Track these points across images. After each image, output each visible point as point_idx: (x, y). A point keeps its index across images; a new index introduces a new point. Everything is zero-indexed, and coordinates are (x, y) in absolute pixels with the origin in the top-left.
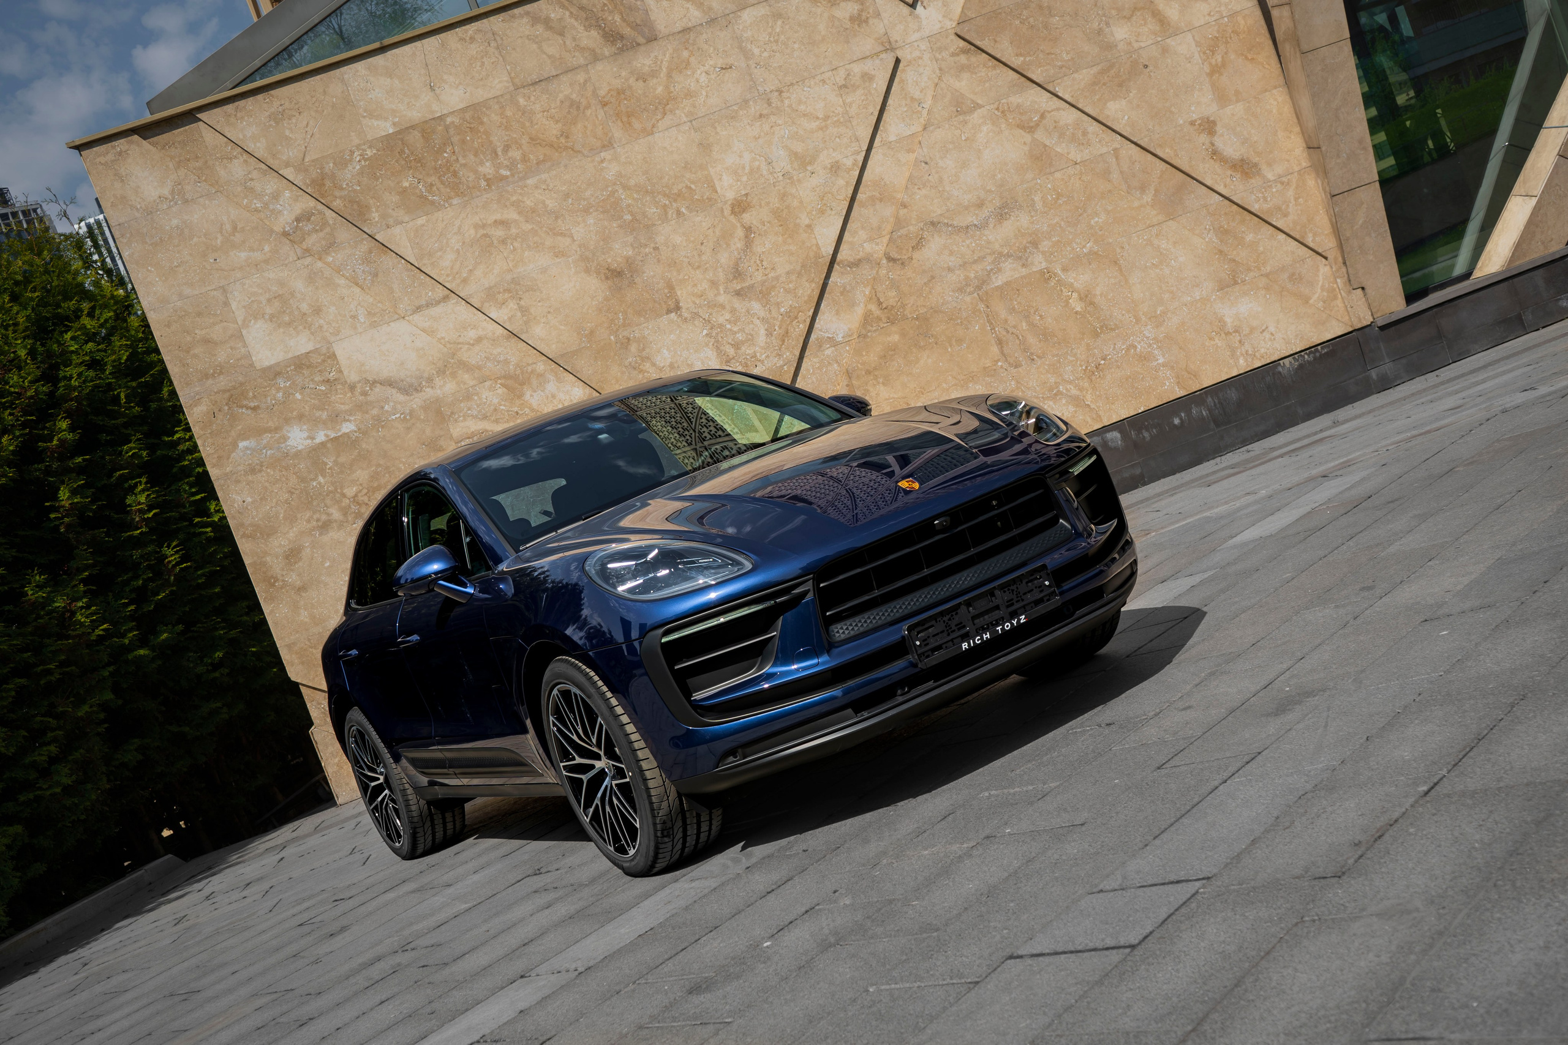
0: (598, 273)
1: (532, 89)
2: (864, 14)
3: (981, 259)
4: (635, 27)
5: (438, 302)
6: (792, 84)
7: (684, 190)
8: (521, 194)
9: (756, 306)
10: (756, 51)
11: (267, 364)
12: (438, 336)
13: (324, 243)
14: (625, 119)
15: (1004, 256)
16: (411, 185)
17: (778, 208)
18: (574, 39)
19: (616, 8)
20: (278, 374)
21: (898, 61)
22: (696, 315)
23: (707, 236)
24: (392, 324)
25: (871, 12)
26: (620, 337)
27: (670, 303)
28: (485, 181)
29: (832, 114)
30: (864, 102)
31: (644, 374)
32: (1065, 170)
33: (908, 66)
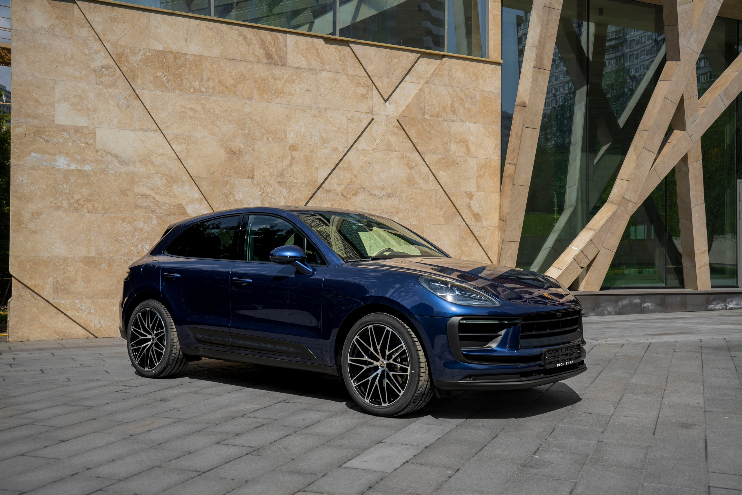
0: (226, 149)
1: (228, 61)
2: (367, 96)
4: (279, 57)
5: (151, 131)
6: (331, 109)
7: (274, 131)
8: (206, 101)
9: (284, 191)
10: (322, 90)
11: (61, 123)
12: (146, 145)
14: (261, 91)
16: (160, 76)
17: (308, 155)
18: (253, 50)
19: (275, 45)
20: (64, 130)
21: (373, 119)
22: (259, 184)
23: (276, 154)
24: (127, 131)
25: (370, 96)
26: (224, 180)
27: (250, 175)
28: (194, 89)
29: (342, 128)
30: (355, 129)
31: (228, 199)
32: (417, 189)
33: (376, 123)
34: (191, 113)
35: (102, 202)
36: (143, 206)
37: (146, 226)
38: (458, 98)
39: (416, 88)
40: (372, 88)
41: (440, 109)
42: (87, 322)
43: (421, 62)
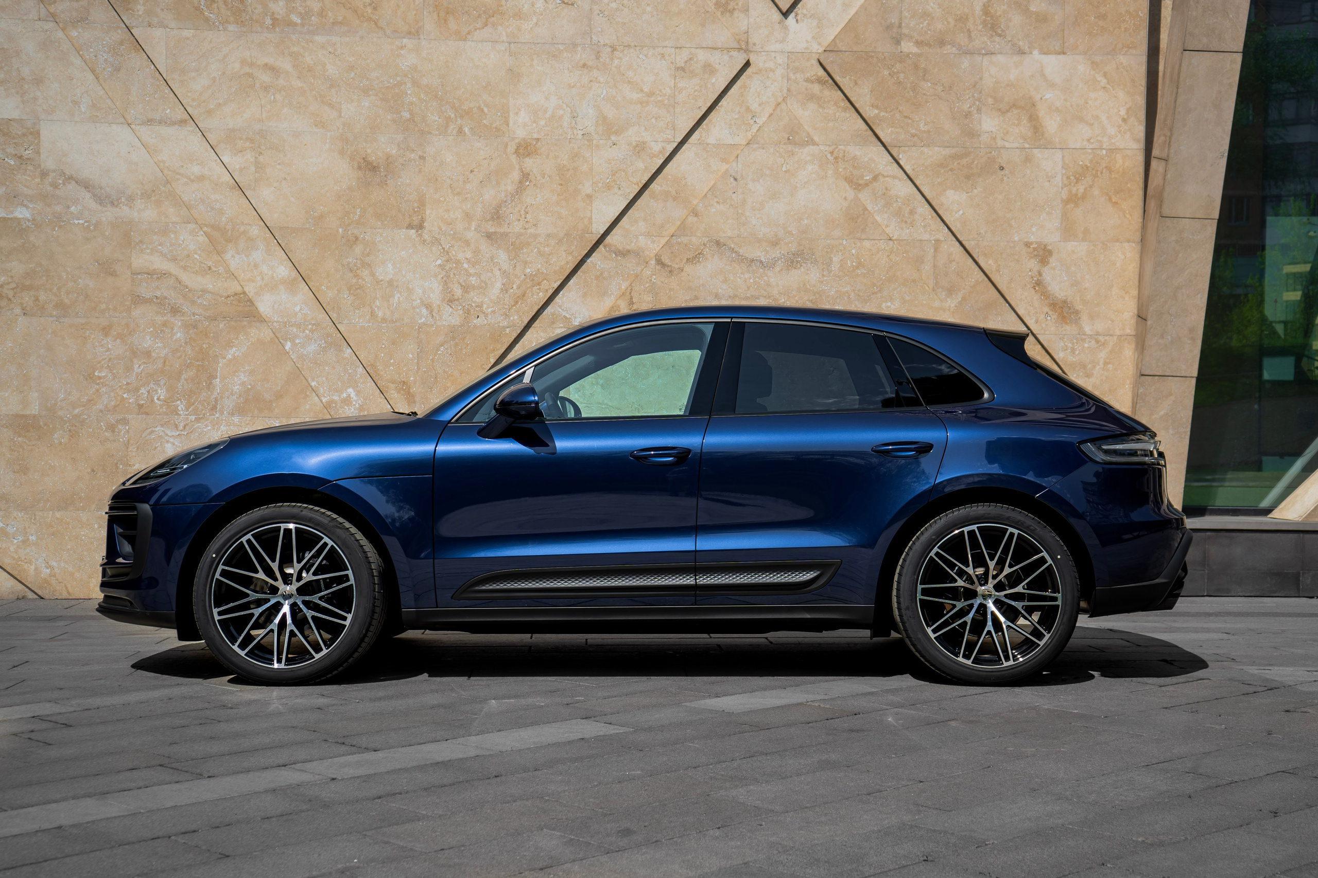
0: (352, 159)
2: (732, 5)
5: (173, 124)
6: (629, 46)
7: (475, 110)
8: (303, 47)
9: (502, 256)
12: (159, 158)
13: (74, 14)
14: (442, 14)
17: (565, 166)
21: (747, 64)
22: (437, 241)
23: (480, 165)
24: (114, 126)
25: (741, 4)
26: (349, 233)
27: (414, 218)
28: (272, 19)
29: (658, 92)
30: (696, 93)
31: (358, 279)
32: (876, 242)
33: (757, 73)
34: (265, 77)
35: (55, 290)
36: (152, 300)
37: (159, 345)
41: (948, 23)
42: (20, 562)
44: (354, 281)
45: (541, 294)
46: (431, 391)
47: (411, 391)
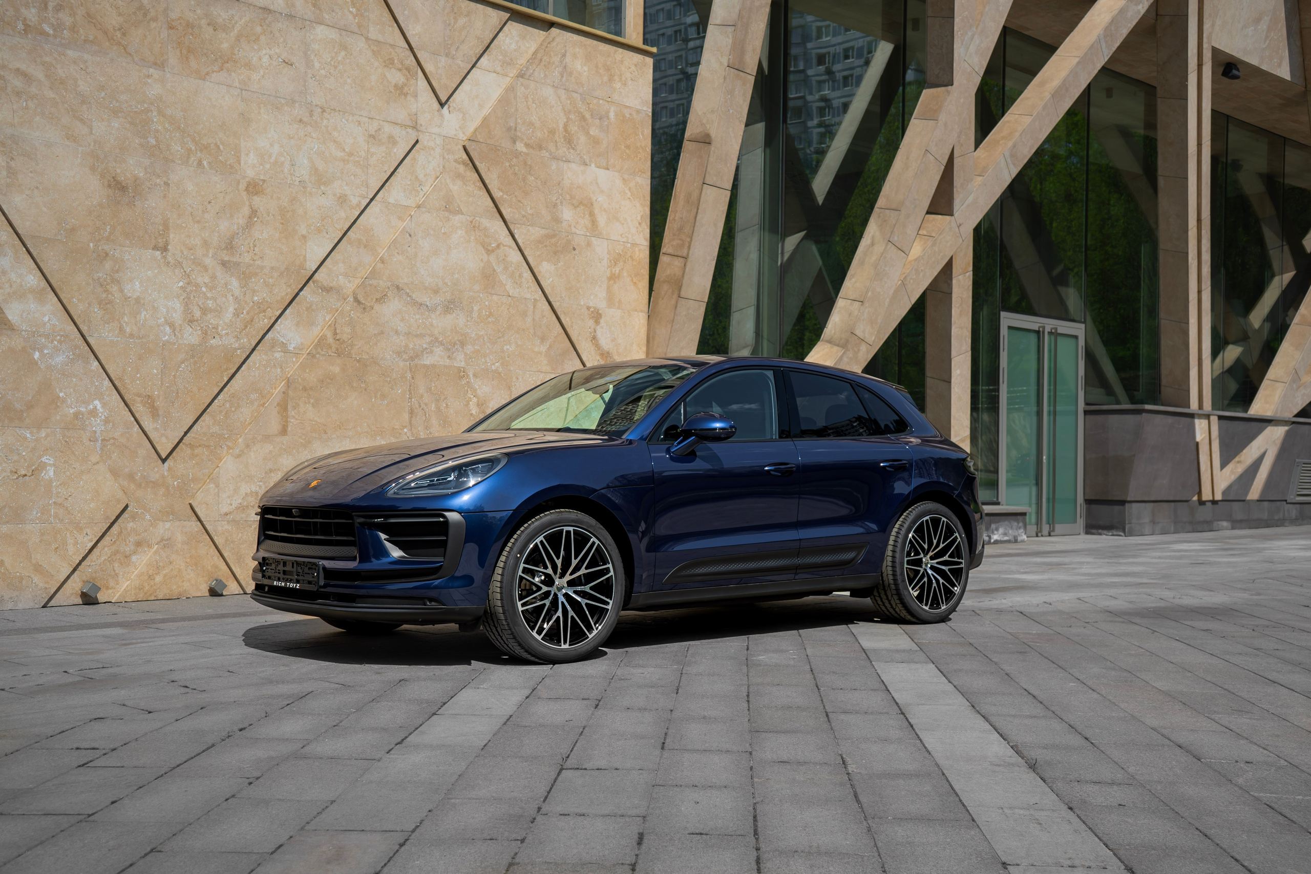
0: (102, 176)
2: (406, 89)
3: (421, 336)
6: (334, 110)
7: (212, 146)
8: (56, 59)
9: (235, 283)
10: (317, 65)
14: (184, 52)
15: (439, 342)
17: (285, 207)
21: (417, 142)
22: (179, 264)
23: (216, 198)
25: (412, 90)
26: (100, 248)
27: (160, 241)
28: (24, 25)
29: (356, 153)
30: (383, 159)
31: (108, 294)
32: (501, 297)
33: (422, 149)
34: (17, 83)
38: (577, 114)
39: (499, 85)
40: (417, 73)
41: (544, 133)
43: (509, 30)
44: (104, 295)
45: (266, 320)
46: (173, 405)
47: (156, 405)
